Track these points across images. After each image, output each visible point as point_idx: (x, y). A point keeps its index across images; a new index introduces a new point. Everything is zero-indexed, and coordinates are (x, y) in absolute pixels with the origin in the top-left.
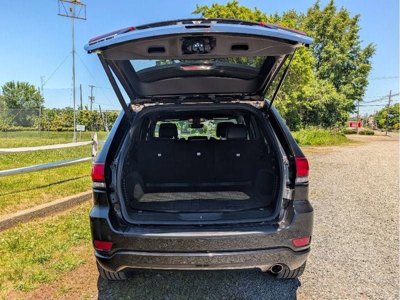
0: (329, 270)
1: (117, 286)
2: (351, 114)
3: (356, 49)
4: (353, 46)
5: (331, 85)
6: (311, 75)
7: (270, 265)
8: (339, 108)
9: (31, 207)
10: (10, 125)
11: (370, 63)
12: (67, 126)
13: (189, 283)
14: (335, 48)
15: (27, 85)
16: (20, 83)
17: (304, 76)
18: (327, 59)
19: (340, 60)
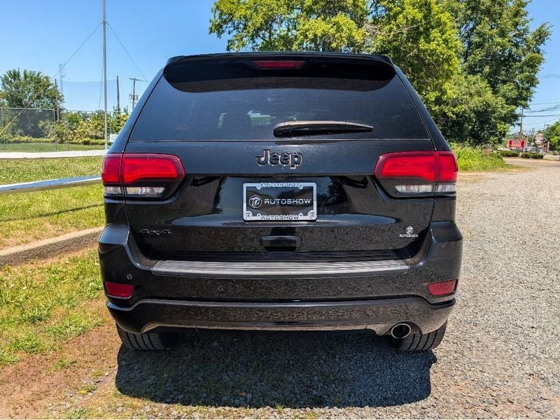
0: (480, 340)
1: (148, 360)
2: (512, 127)
3: (522, 31)
4: (518, 27)
5: (484, 84)
6: (456, 66)
7: (391, 325)
8: (495, 118)
9: (27, 242)
10: (14, 134)
11: (541, 52)
12: (97, 138)
13: (262, 356)
14: (492, 28)
15: (38, 75)
16: (28, 72)
17: (446, 67)
18: (480, 45)
19: (499, 47)
